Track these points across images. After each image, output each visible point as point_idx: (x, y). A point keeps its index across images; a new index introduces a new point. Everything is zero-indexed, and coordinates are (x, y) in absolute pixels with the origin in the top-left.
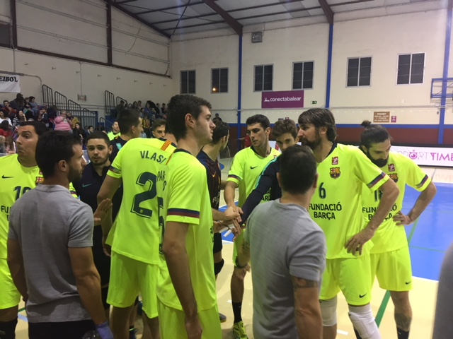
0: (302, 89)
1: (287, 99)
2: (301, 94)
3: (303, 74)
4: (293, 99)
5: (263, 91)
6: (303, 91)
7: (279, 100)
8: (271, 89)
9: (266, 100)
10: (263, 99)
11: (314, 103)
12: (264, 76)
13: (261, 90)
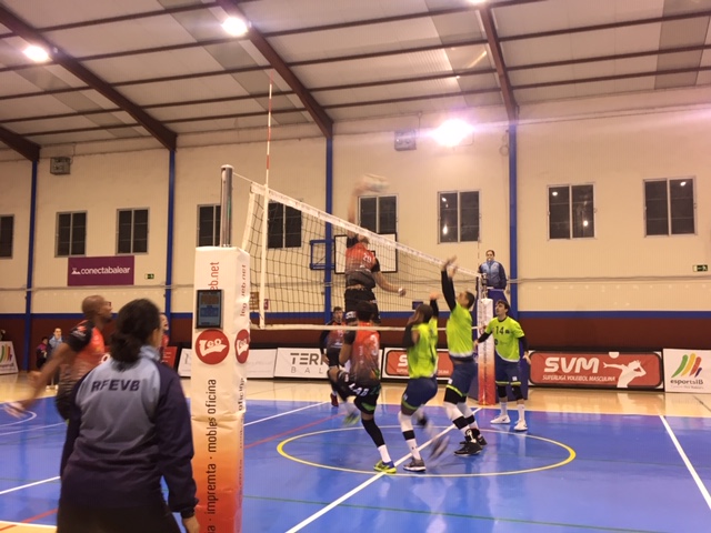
0: (132, 254)
1: (108, 271)
2: (130, 263)
3: (133, 229)
4: (118, 270)
5: (72, 256)
6: (133, 258)
7: (95, 271)
8: (83, 252)
9: (74, 273)
10: (70, 270)
11: (150, 277)
12: (72, 230)
13: (68, 254)
